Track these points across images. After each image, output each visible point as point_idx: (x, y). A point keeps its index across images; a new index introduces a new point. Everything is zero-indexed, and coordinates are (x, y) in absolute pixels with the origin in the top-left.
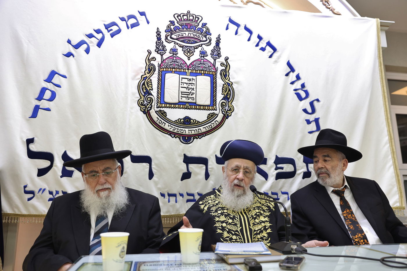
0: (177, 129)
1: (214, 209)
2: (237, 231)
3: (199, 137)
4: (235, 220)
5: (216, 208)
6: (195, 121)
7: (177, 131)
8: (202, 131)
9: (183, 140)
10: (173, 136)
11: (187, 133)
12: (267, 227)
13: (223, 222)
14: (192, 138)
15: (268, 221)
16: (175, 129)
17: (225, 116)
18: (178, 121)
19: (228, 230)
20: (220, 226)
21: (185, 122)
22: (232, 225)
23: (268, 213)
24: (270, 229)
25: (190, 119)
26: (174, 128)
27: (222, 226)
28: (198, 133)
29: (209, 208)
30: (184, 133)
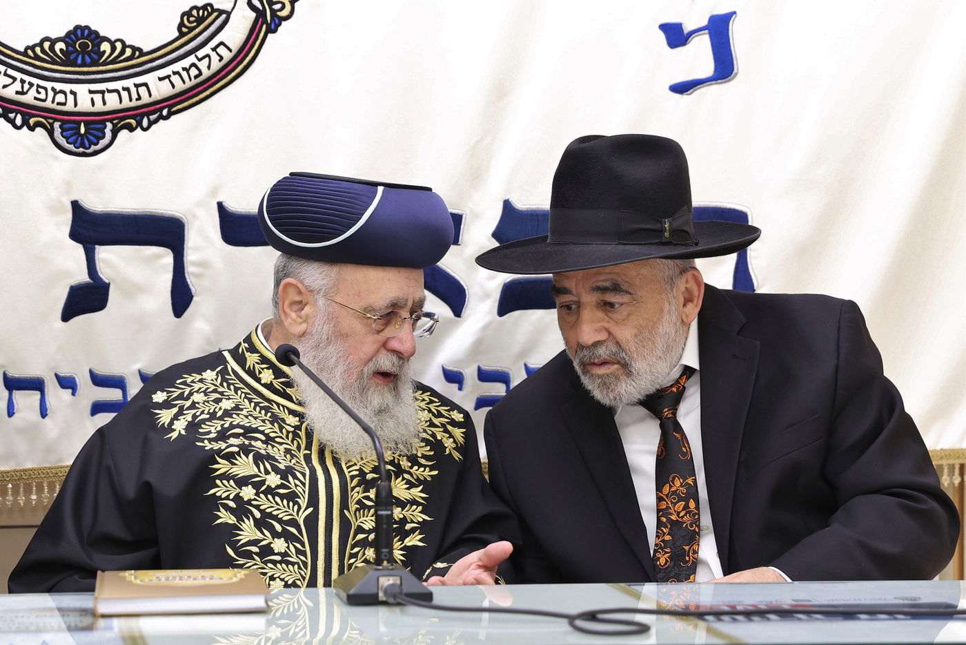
0: (34, 88)
1: (214, 428)
2: (294, 523)
3: (139, 124)
4: (290, 478)
5: (222, 425)
6: (119, 45)
7: (36, 98)
8: (157, 95)
9: (67, 139)
10: (19, 121)
11: (84, 105)
12: (408, 527)
13: (242, 482)
14: (109, 126)
15: (418, 504)
16: (26, 86)
17: (265, 21)
18: (38, 50)
19: (258, 515)
20: (231, 497)
21: (73, 57)
22: (277, 499)
23: (427, 469)
24: (420, 536)
25: (97, 38)
26: (23, 82)
27: (238, 498)
28: (134, 103)
29: (193, 426)
30: (70, 107)
